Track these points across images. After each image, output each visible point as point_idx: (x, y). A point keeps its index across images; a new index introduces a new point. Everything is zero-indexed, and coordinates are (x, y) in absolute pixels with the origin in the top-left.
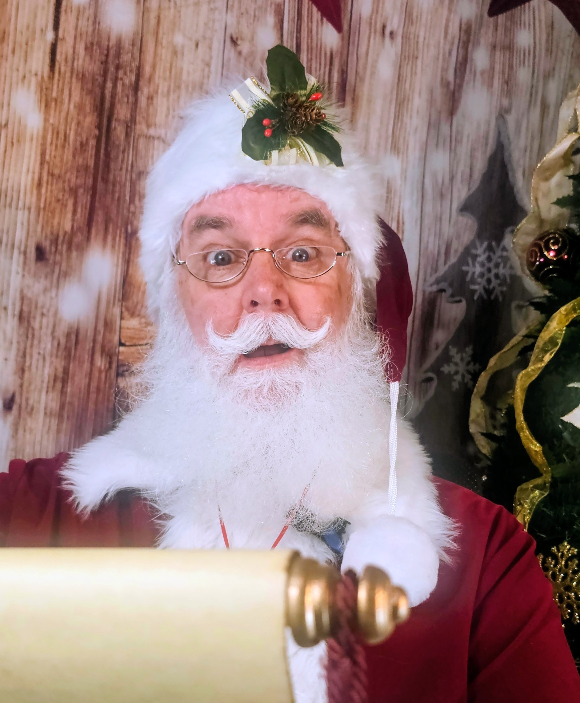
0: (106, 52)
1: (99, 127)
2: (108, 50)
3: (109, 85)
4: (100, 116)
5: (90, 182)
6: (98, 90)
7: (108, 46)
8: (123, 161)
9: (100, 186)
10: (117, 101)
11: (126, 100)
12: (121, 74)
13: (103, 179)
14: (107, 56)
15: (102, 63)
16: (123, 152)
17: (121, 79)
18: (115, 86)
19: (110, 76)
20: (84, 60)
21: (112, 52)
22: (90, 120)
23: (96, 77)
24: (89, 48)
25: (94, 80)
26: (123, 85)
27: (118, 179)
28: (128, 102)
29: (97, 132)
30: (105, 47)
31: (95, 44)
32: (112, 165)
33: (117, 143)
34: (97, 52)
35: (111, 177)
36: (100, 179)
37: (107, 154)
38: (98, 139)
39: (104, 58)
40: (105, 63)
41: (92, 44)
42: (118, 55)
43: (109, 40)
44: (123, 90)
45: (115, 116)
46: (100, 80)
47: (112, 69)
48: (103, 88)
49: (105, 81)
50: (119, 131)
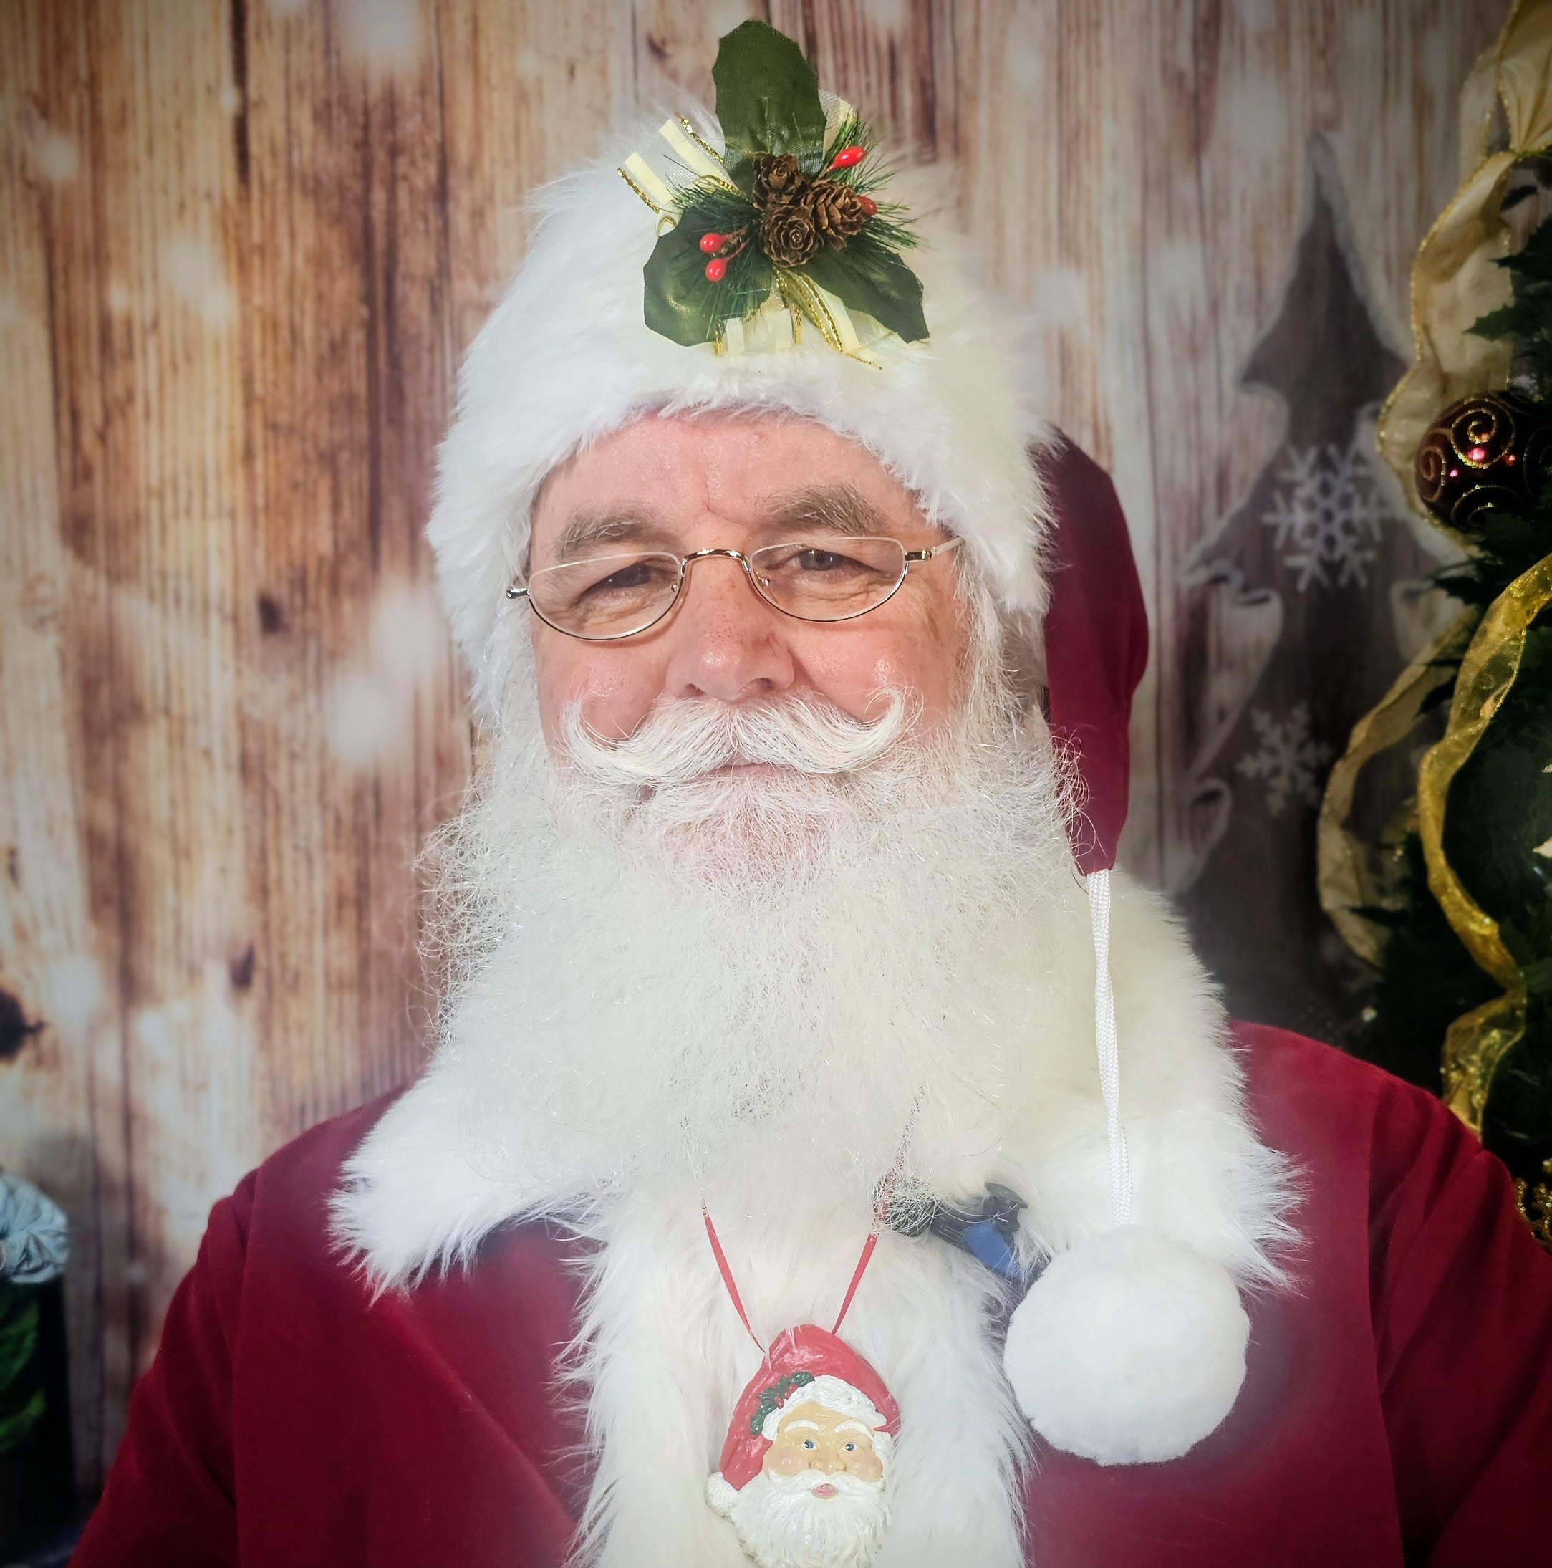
0: (361, 120)
1: (368, 298)
2: (367, 113)
3: (379, 196)
4: (368, 271)
5: (363, 431)
6: (354, 214)
7: (366, 104)
8: (432, 372)
9: (387, 437)
10: (400, 230)
11: (421, 226)
12: (402, 165)
13: (391, 420)
14: (366, 127)
15: (356, 146)
16: (431, 350)
17: (405, 178)
18: (392, 198)
19: (377, 175)
20: (314, 144)
21: (377, 119)
22: (345, 285)
23: (348, 181)
24: (322, 115)
25: (342, 189)
26: (412, 191)
27: (427, 415)
28: (427, 232)
29: (364, 312)
30: (360, 108)
31: (334, 101)
32: (409, 387)
33: (413, 330)
34: (341, 124)
35: (410, 413)
36: (383, 419)
37: (395, 363)
38: (370, 328)
39: (358, 134)
40: (363, 145)
41: (328, 104)
42: (391, 122)
43: (365, 89)
44: (412, 205)
45: (402, 268)
46: (356, 187)
47: (380, 156)
48: (365, 203)
49: (368, 189)
50: (414, 302)
